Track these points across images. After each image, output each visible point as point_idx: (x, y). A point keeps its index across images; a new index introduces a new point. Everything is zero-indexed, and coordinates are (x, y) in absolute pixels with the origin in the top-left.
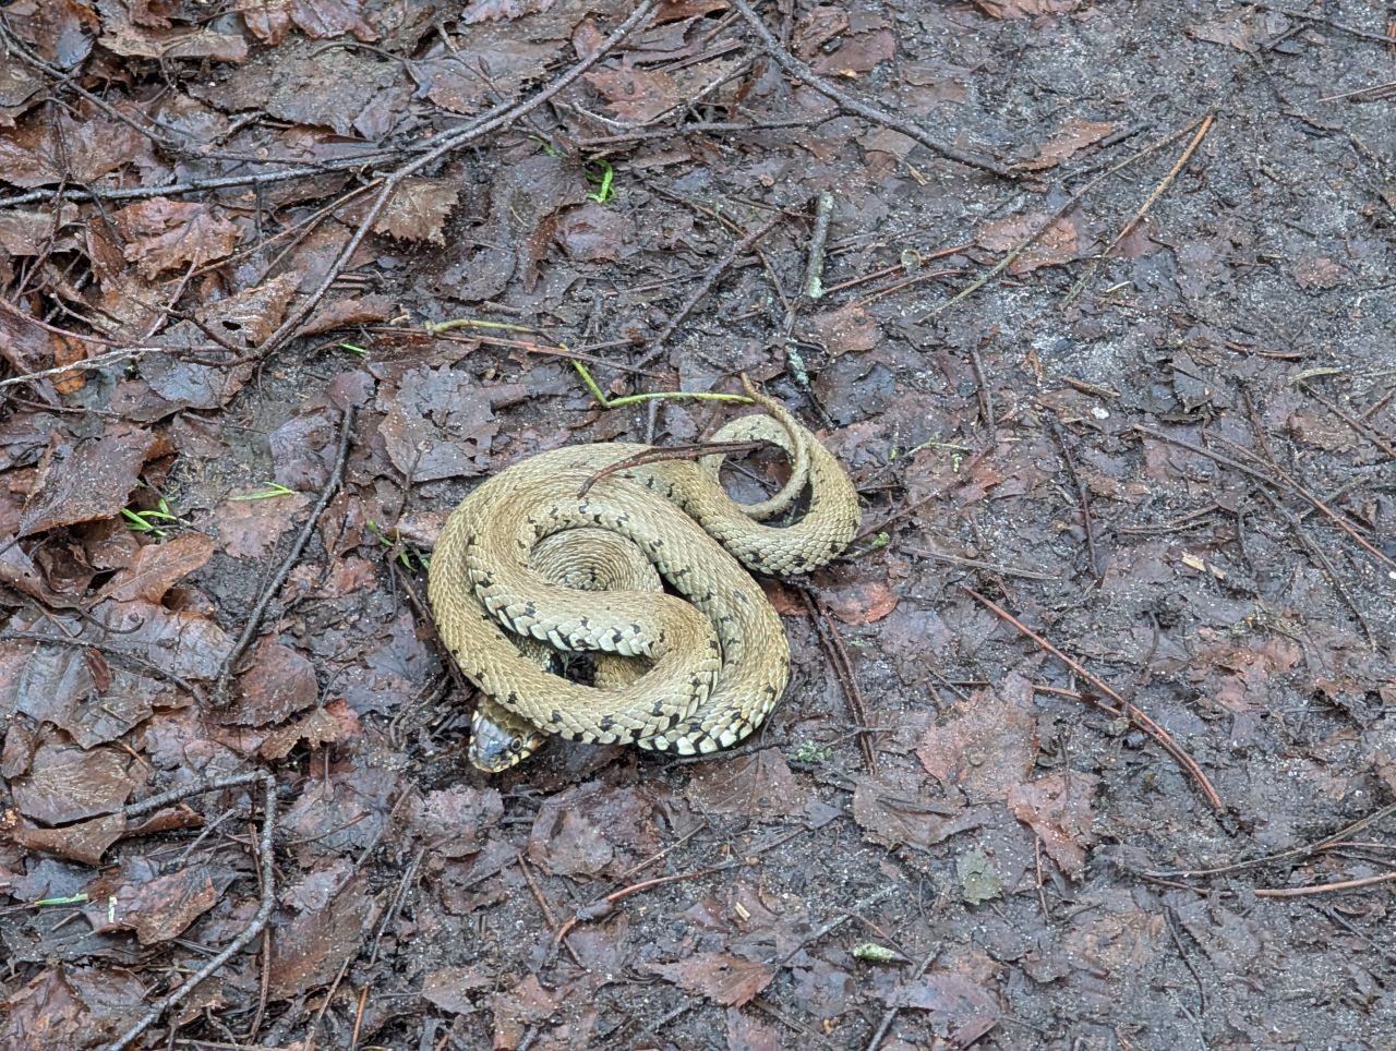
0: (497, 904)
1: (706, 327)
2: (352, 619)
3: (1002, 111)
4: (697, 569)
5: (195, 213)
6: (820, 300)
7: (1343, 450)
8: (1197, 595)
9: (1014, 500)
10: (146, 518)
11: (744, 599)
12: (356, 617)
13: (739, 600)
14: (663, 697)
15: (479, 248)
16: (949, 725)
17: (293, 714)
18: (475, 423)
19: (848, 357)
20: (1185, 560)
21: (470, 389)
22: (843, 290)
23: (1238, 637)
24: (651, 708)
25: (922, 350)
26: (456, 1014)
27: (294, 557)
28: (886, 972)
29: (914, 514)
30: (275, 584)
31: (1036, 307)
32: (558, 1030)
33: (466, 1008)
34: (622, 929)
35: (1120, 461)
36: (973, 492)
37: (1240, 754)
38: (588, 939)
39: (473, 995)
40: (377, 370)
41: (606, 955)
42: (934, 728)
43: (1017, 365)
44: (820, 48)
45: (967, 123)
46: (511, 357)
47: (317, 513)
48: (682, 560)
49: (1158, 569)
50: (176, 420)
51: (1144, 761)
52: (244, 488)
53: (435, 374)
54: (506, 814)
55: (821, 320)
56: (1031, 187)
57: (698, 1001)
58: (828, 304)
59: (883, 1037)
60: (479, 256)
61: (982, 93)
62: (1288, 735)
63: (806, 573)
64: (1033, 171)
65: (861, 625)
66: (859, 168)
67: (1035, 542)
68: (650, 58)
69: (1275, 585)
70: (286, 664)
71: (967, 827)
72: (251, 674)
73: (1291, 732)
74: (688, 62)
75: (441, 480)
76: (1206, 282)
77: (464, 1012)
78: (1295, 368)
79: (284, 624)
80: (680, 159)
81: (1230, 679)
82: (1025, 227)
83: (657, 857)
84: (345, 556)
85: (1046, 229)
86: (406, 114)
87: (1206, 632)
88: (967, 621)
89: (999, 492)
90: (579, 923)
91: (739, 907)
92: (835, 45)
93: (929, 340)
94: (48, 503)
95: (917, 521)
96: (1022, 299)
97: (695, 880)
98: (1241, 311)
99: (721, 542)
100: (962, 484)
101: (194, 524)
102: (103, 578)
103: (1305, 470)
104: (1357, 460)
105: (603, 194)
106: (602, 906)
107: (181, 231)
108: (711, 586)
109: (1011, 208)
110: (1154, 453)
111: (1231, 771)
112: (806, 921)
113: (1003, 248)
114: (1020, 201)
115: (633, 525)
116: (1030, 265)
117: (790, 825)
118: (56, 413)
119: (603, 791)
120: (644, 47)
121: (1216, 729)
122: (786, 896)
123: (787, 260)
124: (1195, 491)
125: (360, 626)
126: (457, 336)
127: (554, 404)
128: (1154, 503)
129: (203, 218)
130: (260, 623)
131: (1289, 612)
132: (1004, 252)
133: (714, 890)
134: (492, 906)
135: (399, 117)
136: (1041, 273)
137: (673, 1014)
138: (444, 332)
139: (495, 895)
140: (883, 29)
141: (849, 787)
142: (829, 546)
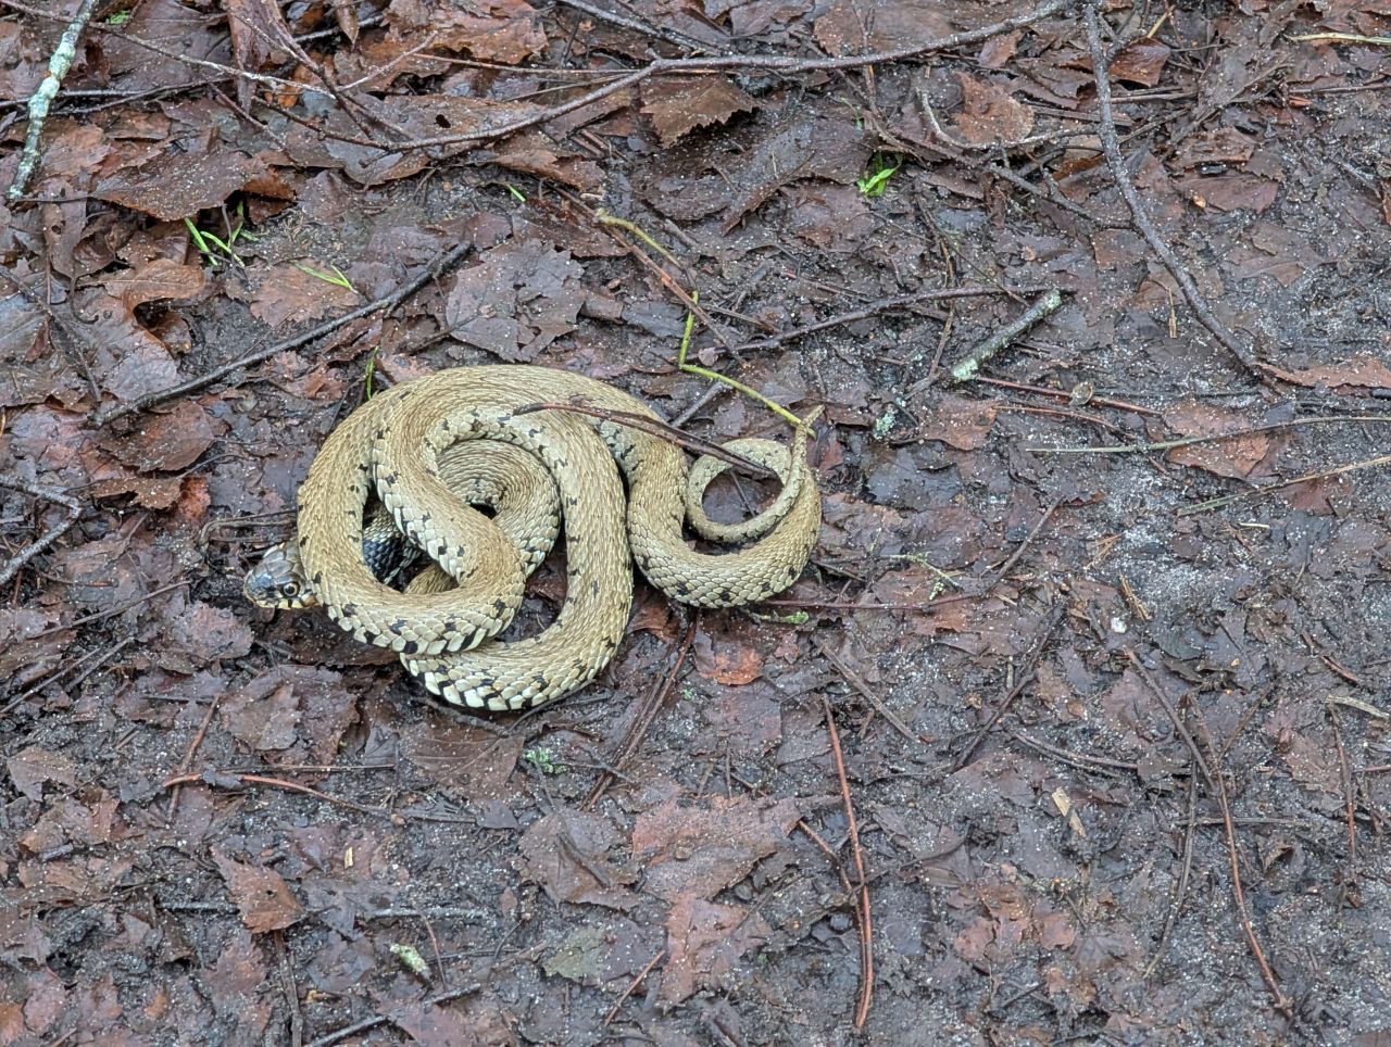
0: (158, 727)
1: (843, 350)
2: (290, 422)
3: (1315, 313)
4: (584, 543)
5: (524, 14)
6: (965, 384)
7: (1309, 787)
8: (1033, 833)
9: (960, 655)
10: (207, 241)
11: (596, 591)
12: (296, 422)
13: (591, 590)
14: (411, 619)
15: (714, 172)
16: (691, 810)
17: (157, 470)
18: (555, 318)
19: (939, 446)
20: (1054, 795)
21: (575, 285)
22: (998, 386)
23: (1033, 891)
24: (394, 621)
25: (1015, 478)
26: (21, 794)
27: (295, 343)
28: (411, 983)
29: (851, 612)
30: (256, 357)
31: (1163, 501)
32: (92, 860)
33: (34, 794)
34: (231, 811)
35: (1090, 676)
36: (925, 627)
37: (924, 992)
38: (198, 801)
39: (48, 787)
40: (519, 224)
41: (198, 823)
42: (673, 803)
43: (1085, 540)
44: (1198, 166)
45: (1274, 306)
46: (647, 280)
47: (350, 317)
48: (580, 529)
49: (1020, 790)
50: (322, 175)
51: (832, 945)
52: (318, 263)
53: (554, 254)
54: (247, 658)
55: (950, 401)
56: (1266, 393)
57: (229, 907)
58: (969, 389)
59: (350, 1035)
60: (707, 179)
61: (1313, 288)
62: (989, 1002)
63: (687, 605)
64: (1281, 380)
65: (709, 681)
66: (1127, 291)
67: (941, 701)
68: (1037, 93)
69: (1118, 868)
70: (193, 426)
71: (609, 904)
72: (164, 418)
73: (994, 1002)
74: (1067, 114)
75: (479, 349)
76: (1340, 567)
77: (30, 796)
78: (1344, 690)
79: (233, 393)
80: (973, 194)
81: (984, 922)
82: (1219, 425)
83: (322, 768)
84: (332, 365)
85: (1238, 437)
86: (782, 27)
87: (1008, 869)
88: (803, 733)
89: (949, 640)
90: (201, 783)
91: (350, 852)
92: (1214, 170)
93: (1028, 473)
94: (138, 181)
95: (848, 623)
96: (1155, 485)
97: (338, 809)
98: (1347, 613)
99: (628, 532)
100: (921, 613)
101: (247, 269)
102: (115, 266)
103: (1253, 782)
104: (1315, 803)
105: (870, 186)
106: (230, 780)
107: (500, 23)
108: (583, 565)
109: (1233, 402)
110: (1127, 688)
111: (906, 1002)
112: (391, 899)
113: (1183, 431)
114: (1248, 400)
115: (563, 474)
116: (1189, 459)
117: (466, 811)
118: (240, 117)
119: (334, 686)
120: (1040, 79)
121: (929, 958)
122: (395, 867)
123: (971, 331)
124: (1130, 741)
125: (294, 430)
126: (619, 236)
127: (644, 341)
128: (1084, 731)
129: (527, 22)
130: (216, 381)
131: (1108, 897)
132: (1181, 435)
133: (343, 826)
134: (152, 726)
135: (774, 27)
136: (1192, 473)
137: (197, 905)
138: (611, 226)
139: (164, 719)
140: (1275, 180)
141: (545, 809)
142: (720, 590)
